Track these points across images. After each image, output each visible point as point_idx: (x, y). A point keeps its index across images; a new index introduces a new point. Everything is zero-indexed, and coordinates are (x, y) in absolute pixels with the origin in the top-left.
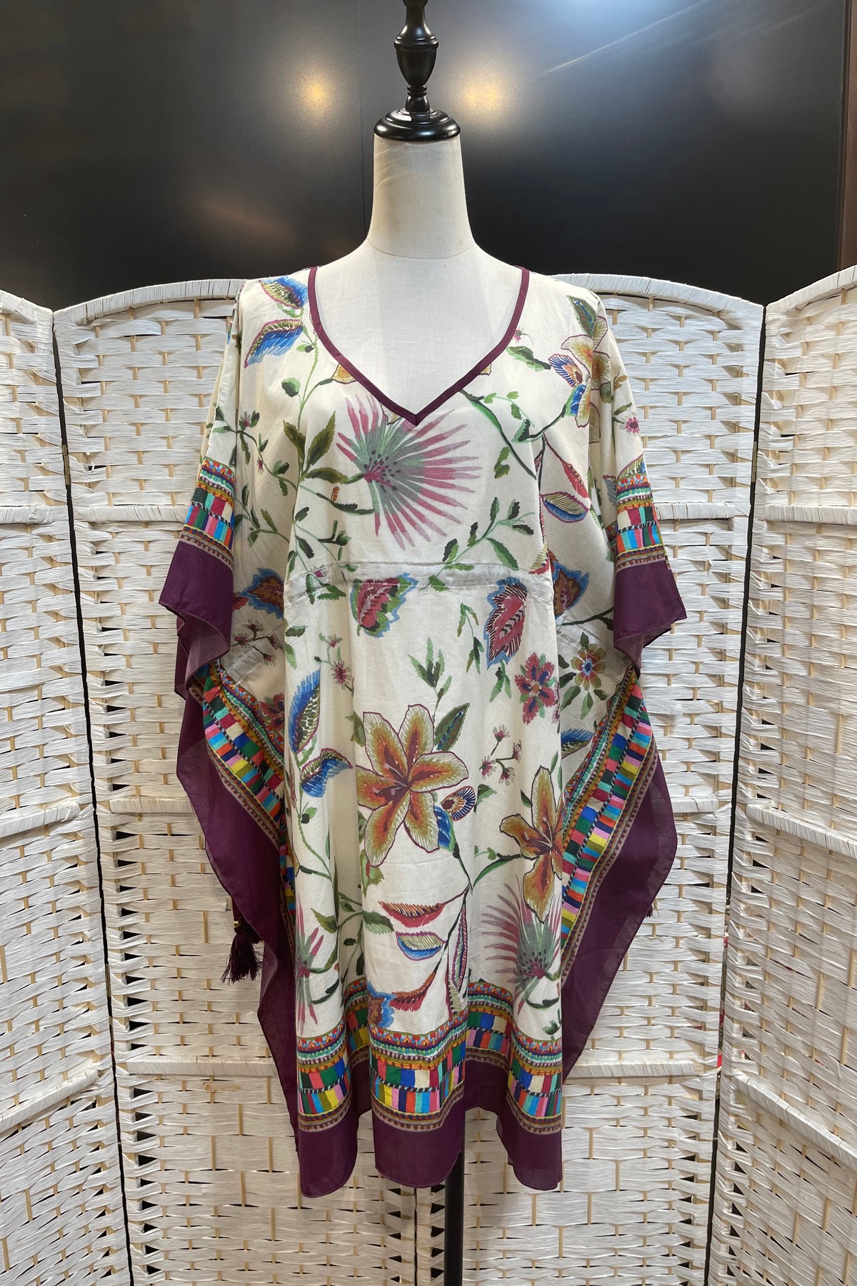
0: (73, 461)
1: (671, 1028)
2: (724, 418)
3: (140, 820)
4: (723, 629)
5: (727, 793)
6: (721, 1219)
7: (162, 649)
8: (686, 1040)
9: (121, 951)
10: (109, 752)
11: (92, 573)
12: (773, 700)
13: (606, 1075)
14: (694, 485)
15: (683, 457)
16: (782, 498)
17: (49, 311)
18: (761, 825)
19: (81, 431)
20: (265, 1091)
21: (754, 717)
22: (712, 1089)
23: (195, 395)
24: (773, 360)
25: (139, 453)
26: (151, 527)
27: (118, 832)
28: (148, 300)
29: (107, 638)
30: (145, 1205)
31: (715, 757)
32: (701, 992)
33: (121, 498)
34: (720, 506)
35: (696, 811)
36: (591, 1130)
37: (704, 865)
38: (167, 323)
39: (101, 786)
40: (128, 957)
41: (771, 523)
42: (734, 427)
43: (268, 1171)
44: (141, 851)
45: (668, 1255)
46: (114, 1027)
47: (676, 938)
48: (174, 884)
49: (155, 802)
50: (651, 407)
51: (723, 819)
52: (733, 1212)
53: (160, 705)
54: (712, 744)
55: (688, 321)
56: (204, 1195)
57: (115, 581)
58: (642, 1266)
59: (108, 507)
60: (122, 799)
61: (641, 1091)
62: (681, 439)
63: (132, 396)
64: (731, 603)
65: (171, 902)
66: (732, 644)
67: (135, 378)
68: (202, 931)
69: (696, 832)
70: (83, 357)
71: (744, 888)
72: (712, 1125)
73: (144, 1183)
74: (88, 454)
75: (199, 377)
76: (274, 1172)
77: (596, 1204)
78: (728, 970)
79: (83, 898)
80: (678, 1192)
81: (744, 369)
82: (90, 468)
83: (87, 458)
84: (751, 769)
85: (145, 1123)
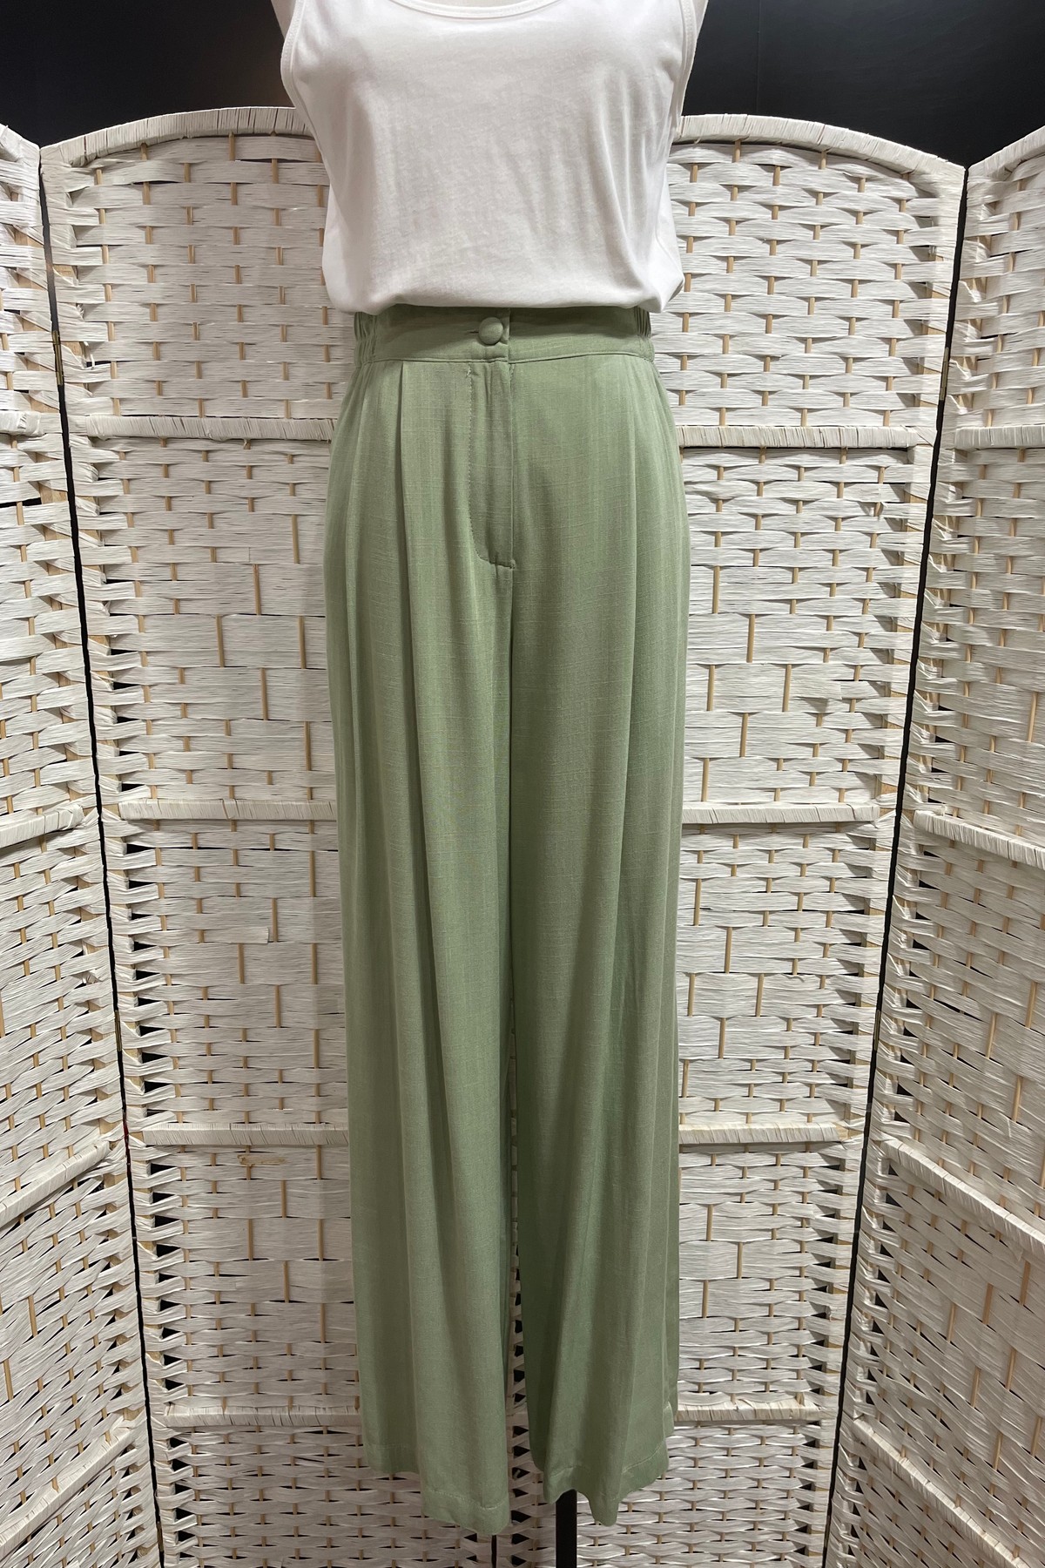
0: (67, 353)
1: (810, 1085)
2: (909, 316)
3: (158, 829)
4: (893, 590)
5: (890, 798)
6: (861, 1312)
7: (185, 607)
8: (827, 1100)
9: (136, 994)
10: (118, 742)
11: (94, 506)
12: (954, 680)
13: (731, 1141)
14: (868, 403)
15: (855, 367)
16: (977, 419)
17: (35, 146)
18: (932, 835)
19: (78, 312)
20: (315, 1164)
21: (928, 701)
22: (856, 1158)
23: (229, 268)
24: (974, 238)
25: (155, 346)
26: (172, 446)
27: (128, 845)
28: (167, 133)
29: (113, 592)
30: (165, 1305)
31: (877, 752)
32: (847, 1042)
33: (129, 406)
34: (898, 432)
35: (853, 820)
36: (708, 1207)
37: (858, 887)
38: (191, 165)
39: (109, 785)
40: (142, 1002)
41: (963, 454)
42: (920, 327)
43: (318, 1260)
44: (158, 867)
45: (797, 1356)
46: (126, 1088)
47: (821, 976)
48: (200, 910)
49: (178, 805)
50: (818, 299)
51: (885, 831)
52: (876, 1304)
53: (182, 681)
54: (876, 737)
55: (868, 185)
56: (238, 1291)
57: (123, 517)
58: (766, 1368)
59: (115, 417)
60: (135, 802)
61: (772, 1160)
62: (854, 342)
63: (145, 266)
64: (907, 557)
65: (197, 933)
66: (906, 609)
67: (149, 242)
68: (237, 968)
69: (851, 847)
70: (77, 208)
71: (906, 914)
72: (855, 1200)
73: (162, 1278)
74: (87, 344)
75: (237, 241)
76: (324, 1260)
77: (713, 1294)
78: (883, 1015)
79: (88, 928)
80: (810, 1280)
81: (938, 250)
82: (89, 364)
83: (86, 349)
84: (921, 768)
85: (165, 1204)
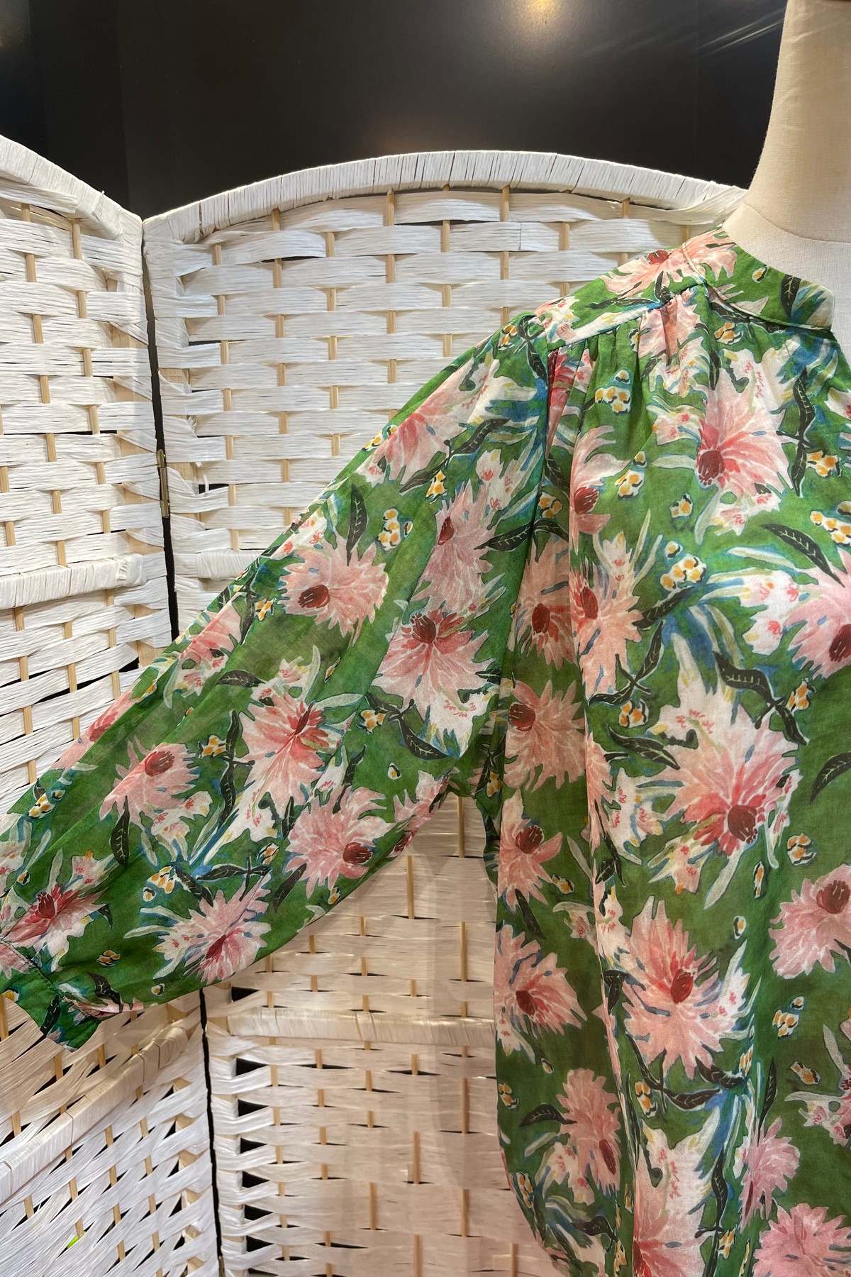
0: (173, 475)
3: (277, 1046)
9: (242, 1237)
19: (188, 426)
23: (382, 362)
25: (286, 463)
27: (239, 1062)
28: (308, 193)
33: (252, 538)
38: (337, 235)
40: (253, 1246)
44: (276, 1089)
48: (324, 1141)
49: (300, 1022)
59: (232, 555)
60: (246, 1016)
63: (272, 365)
65: (320, 1166)
67: (279, 333)
68: (367, 1212)
70: (190, 297)
74: (199, 465)
75: (390, 329)
82: (202, 489)
83: (196, 470)
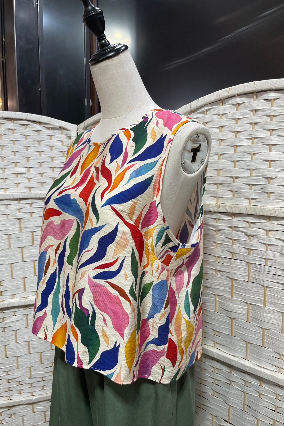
17: (76, 125)
